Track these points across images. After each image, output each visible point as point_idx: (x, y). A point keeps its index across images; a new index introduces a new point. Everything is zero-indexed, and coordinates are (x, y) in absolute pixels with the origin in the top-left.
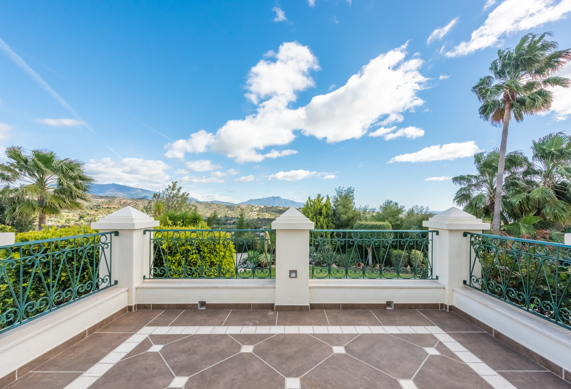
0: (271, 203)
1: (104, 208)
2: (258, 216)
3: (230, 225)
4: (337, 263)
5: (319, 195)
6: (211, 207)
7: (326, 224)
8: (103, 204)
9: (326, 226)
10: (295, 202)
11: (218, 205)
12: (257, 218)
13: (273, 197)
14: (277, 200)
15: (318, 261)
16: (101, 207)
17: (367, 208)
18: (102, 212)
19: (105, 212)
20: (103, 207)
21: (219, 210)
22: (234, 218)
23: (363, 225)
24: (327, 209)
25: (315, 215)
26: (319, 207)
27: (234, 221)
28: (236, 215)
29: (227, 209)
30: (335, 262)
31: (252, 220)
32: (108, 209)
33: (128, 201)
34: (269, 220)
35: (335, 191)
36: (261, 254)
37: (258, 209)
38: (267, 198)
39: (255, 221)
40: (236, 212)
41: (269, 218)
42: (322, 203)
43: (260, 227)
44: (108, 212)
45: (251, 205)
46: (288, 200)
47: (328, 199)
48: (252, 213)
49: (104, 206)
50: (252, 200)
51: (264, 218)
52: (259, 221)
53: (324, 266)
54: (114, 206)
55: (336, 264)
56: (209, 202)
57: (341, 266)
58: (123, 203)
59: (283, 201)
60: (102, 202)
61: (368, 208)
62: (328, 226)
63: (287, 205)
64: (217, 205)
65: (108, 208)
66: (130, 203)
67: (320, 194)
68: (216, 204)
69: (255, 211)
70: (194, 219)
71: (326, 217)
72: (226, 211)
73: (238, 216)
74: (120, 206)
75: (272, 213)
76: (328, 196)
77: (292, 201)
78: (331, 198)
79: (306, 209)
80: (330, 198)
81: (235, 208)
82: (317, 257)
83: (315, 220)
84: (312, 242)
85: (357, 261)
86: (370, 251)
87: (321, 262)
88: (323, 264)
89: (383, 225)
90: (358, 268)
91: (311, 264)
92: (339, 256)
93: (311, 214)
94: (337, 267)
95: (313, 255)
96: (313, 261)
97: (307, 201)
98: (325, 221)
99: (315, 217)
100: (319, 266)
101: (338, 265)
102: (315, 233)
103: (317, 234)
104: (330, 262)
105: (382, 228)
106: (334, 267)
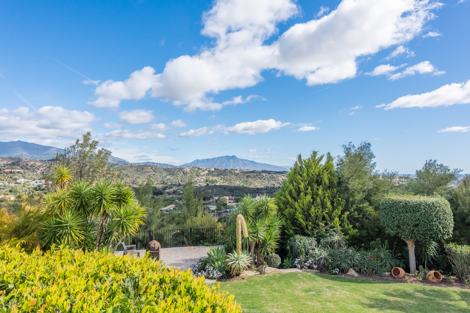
0: (224, 165)
1: (6, 173)
2: (207, 183)
3: (169, 195)
4: (356, 268)
6: (144, 170)
7: (329, 199)
8: (5, 168)
9: (330, 203)
10: (256, 163)
11: (154, 168)
12: (206, 184)
13: (226, 156)
14: (232, 160)
16: (2, 172)
18: (3, 178)
19: (7, 178)
20: (4, 172)
21: (155, 174)
22: (174, 185)
23: (401, 202)
24: (329, 175)
25: (309, 184)
26: (317, 171)
27: (174, 188)
28: (177, 181)
29: (165, 173)
30: (353, 266)
31: (198, 188)
32: (11, 175)
33: (37, 163)
34: (221, 187)
36: (230, 254)
37: (206, 172)
38: (218, 158)
39: (203, 189)
40: (178, 178)
41: (222, 184)
42: (321, 166)
43: (210, 197)
44: (11, 178)
45: (197, 167)
46: (247, 160)
47: (330, 158)
48: (199, 179)
49: (6, 171)
50: (198, 161)
51: (215, 185)
52: (207, 189)
53: (335, 274)
54: (18, 171)
55: (354, 270)
56: (141, 164)
57: (365, 273)
58: (30, 166)
59: (240, 161)
60: (3, 166)
62: (334, 202)
63: (245, 167)
64: (152, 168)
65: (11, 172)
66: (39, 166)
68: (150, 166)
69: (202, 176)
70: (119, 196)
71: (329, 187)
72: (164, 176)
73: (180, 182)
74: (27, 170)
75: (226, 179)
76: (329, 154)
77: (253, 161)
78: (334, 157)
79: (293, 176)
80: (332, 158)
81: (176, 172)
82: (322, 256)
83: (311, 192)
84: (308, 230)
85: (390, 264)
86: (412, 246)
87: (330, 265)
88: (333, 269)
89: (438, 203)
90: (394, 277)
91: (312, 268)
92: (359, 254)
93: (302, 184)
94: (358, 275)
95: (315, 253)
96: (315, 264)
97: (297, 162)
98: (327, 195)
99: (310, 188)
100: (325, 273)
101: (358, 270)
102: (313, 213)
103: (316, 216)
104: (344, 265)
105: (436, 208)
106: (352, 275)
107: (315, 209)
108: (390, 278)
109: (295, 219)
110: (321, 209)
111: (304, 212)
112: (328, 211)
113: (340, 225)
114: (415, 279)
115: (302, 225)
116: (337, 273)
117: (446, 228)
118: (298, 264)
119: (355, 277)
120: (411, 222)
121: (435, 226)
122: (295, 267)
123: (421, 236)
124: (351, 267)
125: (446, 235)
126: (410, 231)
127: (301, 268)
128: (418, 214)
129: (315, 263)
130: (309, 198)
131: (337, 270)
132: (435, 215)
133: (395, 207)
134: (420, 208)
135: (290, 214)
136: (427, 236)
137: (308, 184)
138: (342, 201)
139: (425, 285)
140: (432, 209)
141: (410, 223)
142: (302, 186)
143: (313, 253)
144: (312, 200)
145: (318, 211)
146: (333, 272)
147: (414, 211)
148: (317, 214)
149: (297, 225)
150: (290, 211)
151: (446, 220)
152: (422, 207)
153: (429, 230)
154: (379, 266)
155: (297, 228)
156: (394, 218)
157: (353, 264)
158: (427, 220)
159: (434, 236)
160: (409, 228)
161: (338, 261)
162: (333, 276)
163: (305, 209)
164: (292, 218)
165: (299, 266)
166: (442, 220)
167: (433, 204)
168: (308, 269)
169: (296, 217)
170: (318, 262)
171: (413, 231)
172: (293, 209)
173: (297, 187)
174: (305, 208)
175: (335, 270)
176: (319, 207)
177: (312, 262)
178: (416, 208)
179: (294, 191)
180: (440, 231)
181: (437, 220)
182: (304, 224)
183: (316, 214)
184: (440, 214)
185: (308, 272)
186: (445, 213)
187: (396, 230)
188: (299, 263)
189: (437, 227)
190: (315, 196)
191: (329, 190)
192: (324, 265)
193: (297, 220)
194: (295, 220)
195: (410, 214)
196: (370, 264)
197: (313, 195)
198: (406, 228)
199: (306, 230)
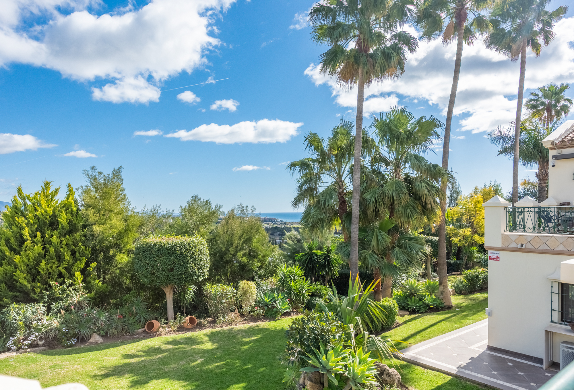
4: (102, 332)
5: (47, 184)
7: (68, 248)
9: (69, 253)
15: (55, 335)
17: (158, 210)
23: (156, 245)
24: (69, 215)
25: (38, 229)
26: (50, 211)
30: (98, 331)
35: (84, 175)
42: (57, 202)
47: (70, 192)
53: (71, 346)
55: (99, 334)
57: (112, 335)
61: (159, 212)
62: (75, 252)
67: (49, 180)
71: (69, 232)
76: (69, 186)
78: (77, 189)
80: (74, 190)
82: (52, 327)
83: (41, 240)
84: (35, 293)
85: (144, 318)
86: (170, 293)
87: (64, 336)
88: (68, 340)
89: (194, 243)
90: (148, 333)
91: (37, 345)
92: (106, 314)
93: (27, 229)
94: (103, 340)
95: (41, 324)
96: (41, 339)
97: (15, 197)
98: (64, 243)
99: (39, 233)
100: (57, 348)
101: (104, 334)
102: (43, 270)
103: (49, 273)
104: (84, 332)
105: (192, 248)
106: (95, 342)
107: (46, 264)
108: (143, 335)
109: (15, 280)
110: (57, 262)
111: (30, 269)
112: (66, 266)
113: (83, 281)
114: (170, 329)
115: (24, 289)
116: (74, 343)
117: (201, 268)
118: (13, 345)
119: (99, 344)
120: (166, 267)
121: (190, 268)
122: (9, 350)
123: (175, 281)
124: (95, 332)
125: (201, 276)
126: (165, 277)
127: (18, 350)
128: (173, 257)
129: (41, 337)
130: (38, 249)
131: (74, 341)
132: (191, 256)
133: (150, 251)
134: (175, 250)
135: (6, 275)
136: (182, 280)
137: (36, 229)
138: (86, 250)
139: (180, 334)
140: (187, 250)
141: (164, 268)
142: (26, 232)
143: (39, 325)
144: (43, 252)
145: (51, 267)
146: (67, 344)
147: (169, 253)
148: (51, 270)
149: (18, 288)
150: (6, 270)
151: (201, 260)
152: (178, 249)
153: (185, 273)
154: (131, 323)
155: (17, 294)
156: (148, 264)
157: (98, 328)
158: (183, 262)
159: (189, 279)
160: (164, 273)
161: (75, 328)
162: (68, 349)
163: (31, 266)
164: (10, 280)
165: (14, 347)
166: (197, 261)
167: (189, 244)
168: (29, 348)
169: (15, 278)
170: (46, 337)
171: (168, 276)
172: (11, 265)
173: (18, 234)
174: (32, 263)
175: (70, 341)
176: (54, 260)
177: (36, 337)
178: (172, 250)
179: (12, 240)
180: (195, 272)
181: (193, 261)
182: (29, 286)
183: (48, 271)
184: (196, 254)
185: (29, 352)
186: (201, 253)
187: (150, 278)
188: (14, 343)
189: (192, 268)
190: (47, 246)
191: (69, 235)
192: (55, 338)
193: (17, 282)
194: (15, 282)
195: (165, 257)
196: (119, 323)
197: (44, 244)
198: (161, 274)
199: (31, 293)
